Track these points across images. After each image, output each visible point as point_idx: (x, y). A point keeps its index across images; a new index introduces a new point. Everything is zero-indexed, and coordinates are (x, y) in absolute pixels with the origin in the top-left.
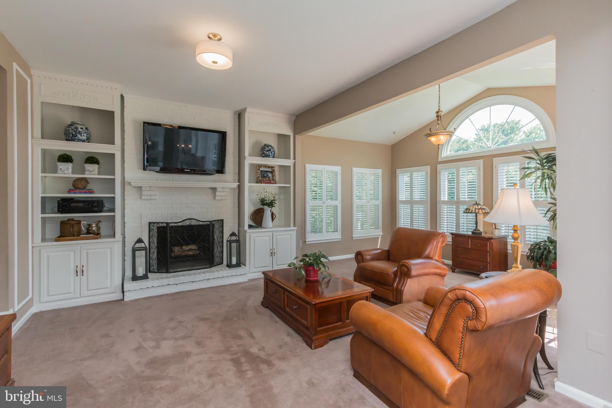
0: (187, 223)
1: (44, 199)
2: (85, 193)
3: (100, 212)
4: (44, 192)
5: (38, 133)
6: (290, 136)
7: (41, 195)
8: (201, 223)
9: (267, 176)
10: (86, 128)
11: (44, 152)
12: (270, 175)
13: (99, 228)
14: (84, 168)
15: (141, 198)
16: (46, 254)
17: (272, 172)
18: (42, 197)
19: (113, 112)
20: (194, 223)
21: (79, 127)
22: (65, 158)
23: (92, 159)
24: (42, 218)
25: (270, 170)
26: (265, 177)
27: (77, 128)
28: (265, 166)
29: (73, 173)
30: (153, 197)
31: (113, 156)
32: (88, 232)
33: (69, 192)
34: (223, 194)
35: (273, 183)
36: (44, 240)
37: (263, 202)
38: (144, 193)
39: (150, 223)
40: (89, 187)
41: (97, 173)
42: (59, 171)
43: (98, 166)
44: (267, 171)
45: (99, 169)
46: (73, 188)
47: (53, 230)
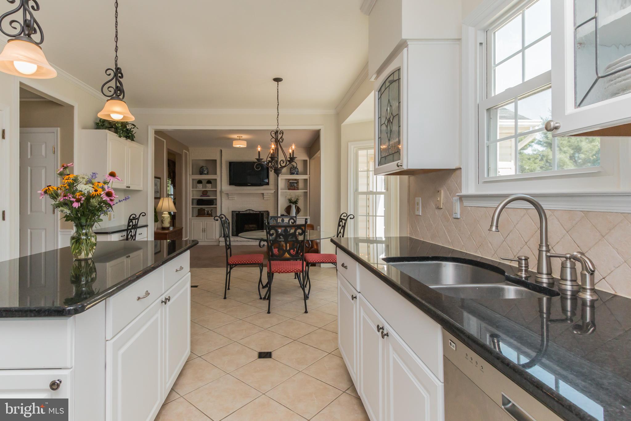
0: (248, 212)
1: (193, 199)
2: (206, 197)
3: (212, 205)
4: (193, 196)
5: (191, 173)
6: (307, 160)
7: (192, 198)
8: (255, 212)
9: (294, 185)
10: (207, 168)
11: (193, 180)
12: (295, 185)
13: (211, 213)
14: (206, 186)
15: (228, 199)
16: (193, 222)
17: (297, 183)
18: (192, 199)
19: (216, 160)
20: (251, 212)
21: (204, 168)
22: (200, 182)
23: (209, 182)
24: (192, 207)
25: (296, 182)
26: (292, 186)
27: (203, 169)
28: (293, 180)
29: (202, 188)
30: (233, 198)
31: (216, 180)
32: (208, 214)
33: (201, 196)
34: (268, 196)
35: (296, 190)
36: (193, 216)
37: (290, 201)
38: (229, 196)
39: (232, 211)
40: (208, 194)
41: (210, 188)
42: (198, 188)
43: (211, 184)
44: (294, 183)
45: (211, 185)
46: (202, 195)
47: (196, 213)
